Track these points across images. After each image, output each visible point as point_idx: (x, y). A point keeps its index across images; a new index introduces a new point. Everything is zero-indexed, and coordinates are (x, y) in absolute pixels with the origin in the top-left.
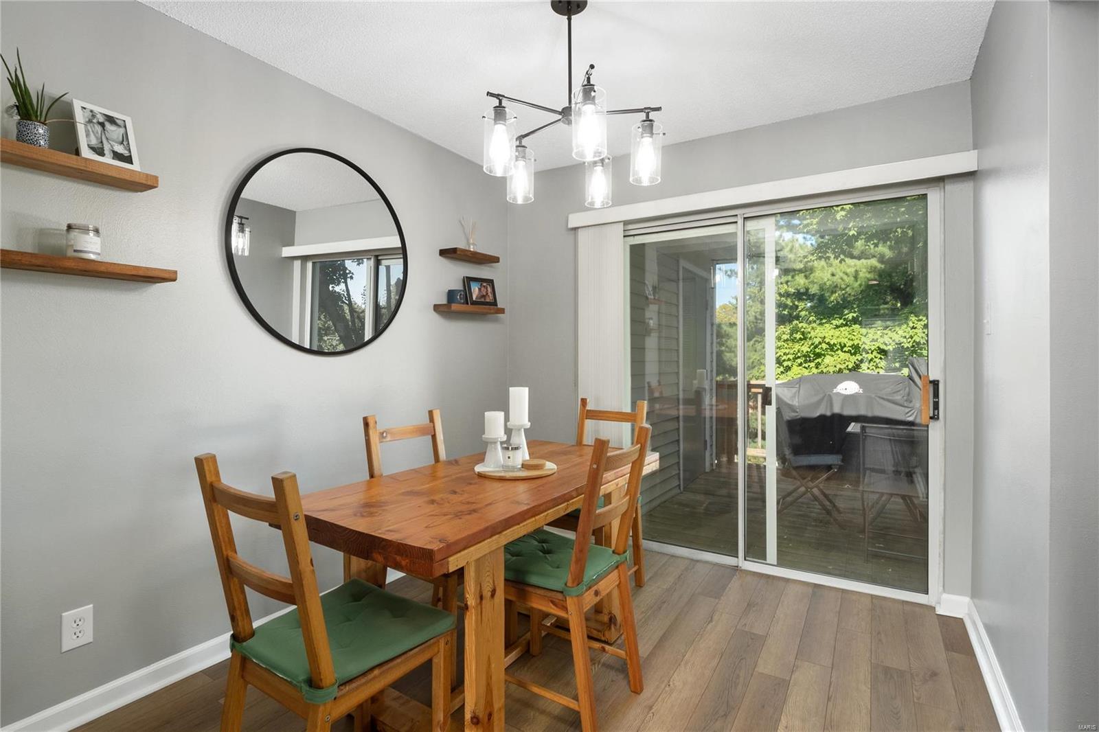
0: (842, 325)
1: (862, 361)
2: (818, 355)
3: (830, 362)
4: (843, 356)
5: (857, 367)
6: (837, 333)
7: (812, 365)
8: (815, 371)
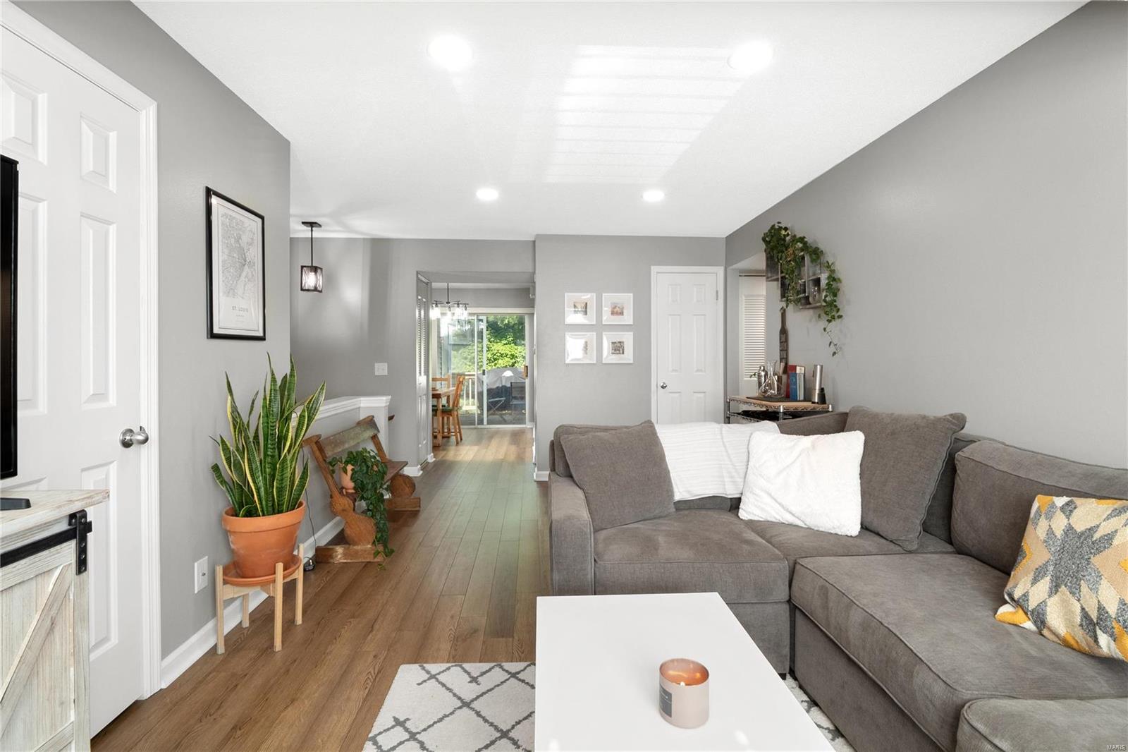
0: (506, 344)
1: (515, 362)
2: (495, 359)
3: (501, 362)
4: (507, 359)
5: (513, 365)
6: (504, 348)
7: (493, 364)
8: (494, 367)
